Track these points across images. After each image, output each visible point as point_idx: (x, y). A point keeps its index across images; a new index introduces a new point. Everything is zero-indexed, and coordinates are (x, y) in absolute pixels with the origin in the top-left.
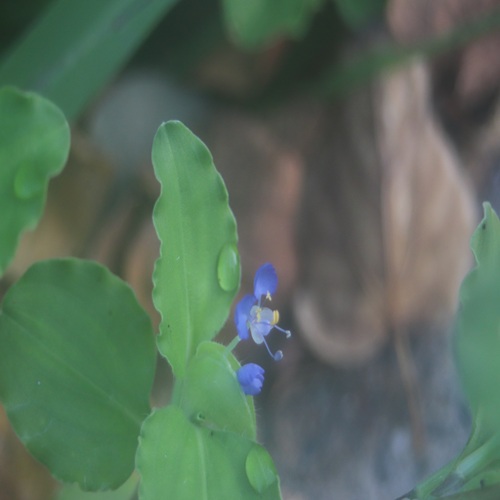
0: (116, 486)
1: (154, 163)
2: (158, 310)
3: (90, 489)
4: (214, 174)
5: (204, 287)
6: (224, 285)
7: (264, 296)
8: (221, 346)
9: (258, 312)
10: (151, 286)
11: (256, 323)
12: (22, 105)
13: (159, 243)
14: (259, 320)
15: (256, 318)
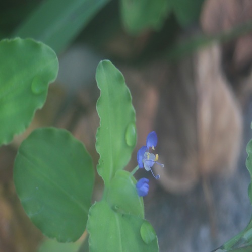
0: (74, 240)
1: (97, 80)
2: (98, 152)
3: (62, 241)
4: (125, 88)
5: (119, 143)
6: (129, 143)
7: (151, 147)
8: (127, 172)
9: (148, 155)
10: (95, 140)
11: (147, 160)
12: (36, 47)
13: (99, 119)
14: (148, 159)
15: (147, 158)
